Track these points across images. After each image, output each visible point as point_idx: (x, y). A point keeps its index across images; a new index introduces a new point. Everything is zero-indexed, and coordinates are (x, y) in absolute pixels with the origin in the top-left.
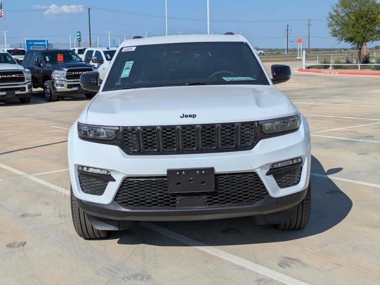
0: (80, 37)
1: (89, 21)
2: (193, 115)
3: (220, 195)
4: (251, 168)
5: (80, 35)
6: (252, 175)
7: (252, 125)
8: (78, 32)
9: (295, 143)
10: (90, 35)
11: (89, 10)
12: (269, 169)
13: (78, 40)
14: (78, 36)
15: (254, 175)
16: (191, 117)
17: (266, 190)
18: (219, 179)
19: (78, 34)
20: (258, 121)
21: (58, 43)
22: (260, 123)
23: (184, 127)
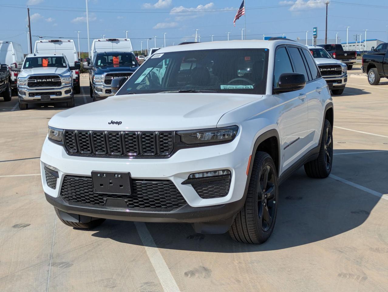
0: (317, 33)
1: (327, 16)
2: (120, 122)
3: (140, 199)
4: (164, 175)
5: (316, 31)
6: (167, 183)
7: (170, 134)
8: (314, 28)
9: (218, 155)
10: (326, 31)
11: (327, 4)
12: (187, 178)
13: (314, 36)
14: (314, 32)
15: (170, 183)
16: (117, 124)
17: (183, 199)
18: (137, 184)
19: (315, 30)
20: (176, 131)
21: (298, 40)
22: (178, 133)
23: (110, 133)
